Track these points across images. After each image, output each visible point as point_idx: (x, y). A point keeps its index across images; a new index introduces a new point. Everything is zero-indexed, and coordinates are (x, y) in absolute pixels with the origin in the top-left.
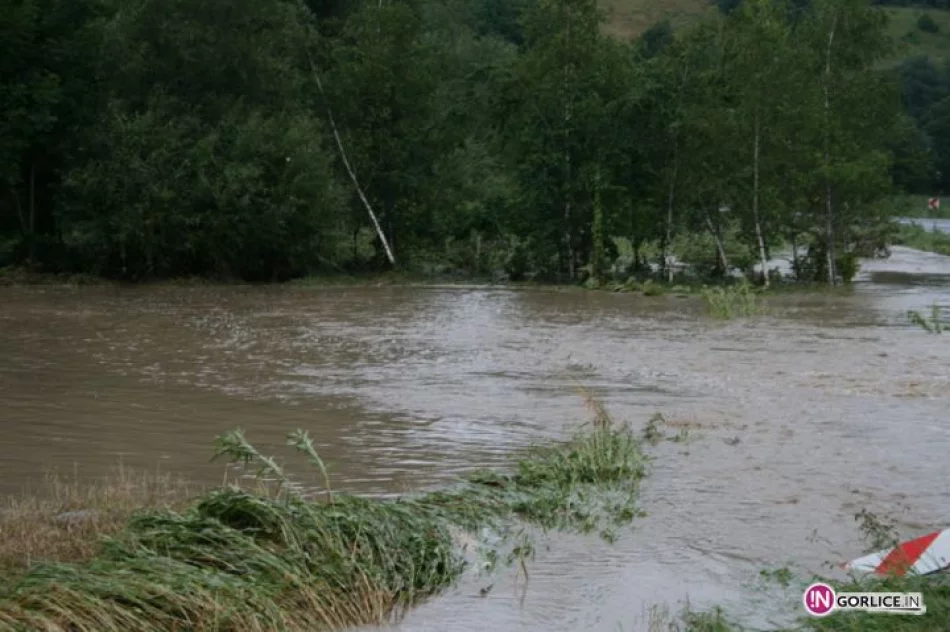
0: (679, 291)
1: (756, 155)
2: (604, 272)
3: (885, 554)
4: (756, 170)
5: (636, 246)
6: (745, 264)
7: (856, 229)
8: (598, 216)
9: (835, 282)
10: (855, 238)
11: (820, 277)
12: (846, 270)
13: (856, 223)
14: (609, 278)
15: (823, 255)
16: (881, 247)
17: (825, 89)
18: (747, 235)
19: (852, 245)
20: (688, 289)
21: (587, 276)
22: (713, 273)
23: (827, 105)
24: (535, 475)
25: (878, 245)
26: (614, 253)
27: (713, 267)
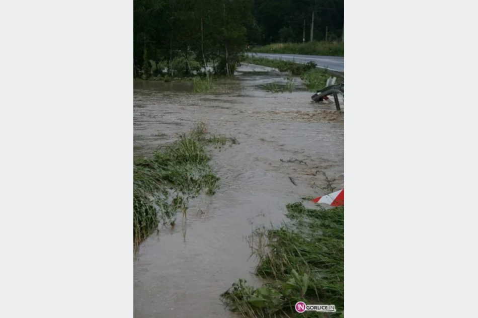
0: (177, 80)
1: (202, 29)
2: (149, 73)
4: (202, 34)
5: (157, 63)
6: (197, 69)
8: (146, 52)
9: (230, 75)
11: (224, 73)
12: (232, 70)
14: (150, 75)
16: (238, 62)
18: (199, 58)
20: (180, 79)
21: (142, 74)
22: (186, 73)
24: (164, 159)
26: (150, 66)
27: (185, 70)
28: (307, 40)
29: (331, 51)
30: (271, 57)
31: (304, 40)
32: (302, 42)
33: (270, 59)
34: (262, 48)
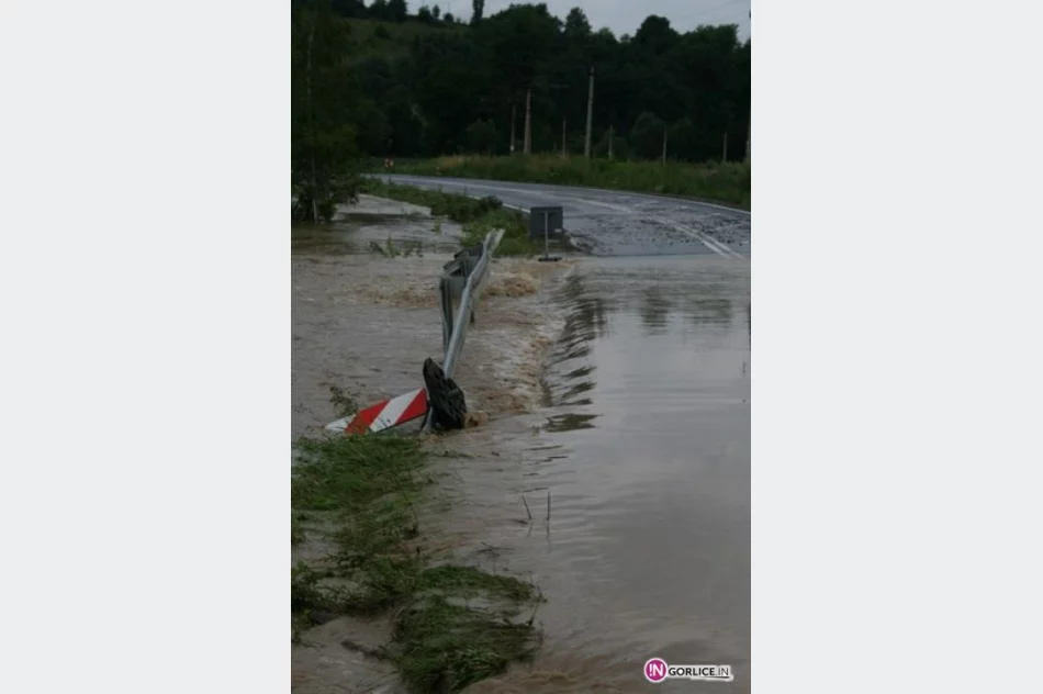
3: (350, 419)
7: (333, 182)
9: (319, 221)
10: (333, 189)
12: (327, 212)
13: (333, 178)
15: (311, 201)
16: (353, 195)
17: (308, 79)
19: (331, 194)
23: (309, 92)
25: (350, 194)
28: (519, 148)
29: (552, 175)
30: (427, 184)
31: (512, 148)
32: (506, 152)
33: (424, 188)
34: (422, 164)
